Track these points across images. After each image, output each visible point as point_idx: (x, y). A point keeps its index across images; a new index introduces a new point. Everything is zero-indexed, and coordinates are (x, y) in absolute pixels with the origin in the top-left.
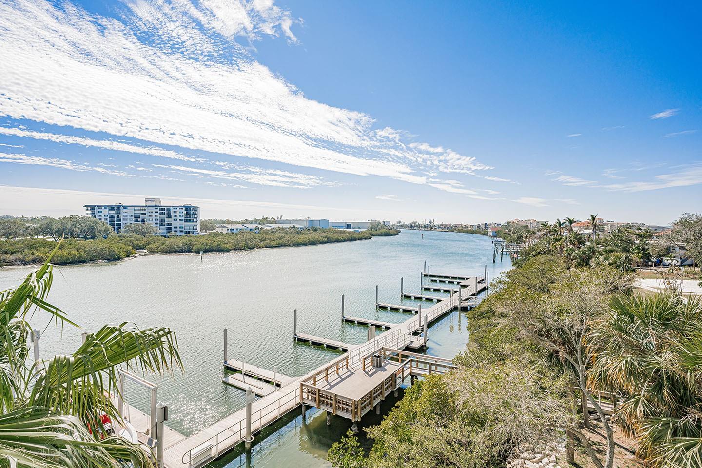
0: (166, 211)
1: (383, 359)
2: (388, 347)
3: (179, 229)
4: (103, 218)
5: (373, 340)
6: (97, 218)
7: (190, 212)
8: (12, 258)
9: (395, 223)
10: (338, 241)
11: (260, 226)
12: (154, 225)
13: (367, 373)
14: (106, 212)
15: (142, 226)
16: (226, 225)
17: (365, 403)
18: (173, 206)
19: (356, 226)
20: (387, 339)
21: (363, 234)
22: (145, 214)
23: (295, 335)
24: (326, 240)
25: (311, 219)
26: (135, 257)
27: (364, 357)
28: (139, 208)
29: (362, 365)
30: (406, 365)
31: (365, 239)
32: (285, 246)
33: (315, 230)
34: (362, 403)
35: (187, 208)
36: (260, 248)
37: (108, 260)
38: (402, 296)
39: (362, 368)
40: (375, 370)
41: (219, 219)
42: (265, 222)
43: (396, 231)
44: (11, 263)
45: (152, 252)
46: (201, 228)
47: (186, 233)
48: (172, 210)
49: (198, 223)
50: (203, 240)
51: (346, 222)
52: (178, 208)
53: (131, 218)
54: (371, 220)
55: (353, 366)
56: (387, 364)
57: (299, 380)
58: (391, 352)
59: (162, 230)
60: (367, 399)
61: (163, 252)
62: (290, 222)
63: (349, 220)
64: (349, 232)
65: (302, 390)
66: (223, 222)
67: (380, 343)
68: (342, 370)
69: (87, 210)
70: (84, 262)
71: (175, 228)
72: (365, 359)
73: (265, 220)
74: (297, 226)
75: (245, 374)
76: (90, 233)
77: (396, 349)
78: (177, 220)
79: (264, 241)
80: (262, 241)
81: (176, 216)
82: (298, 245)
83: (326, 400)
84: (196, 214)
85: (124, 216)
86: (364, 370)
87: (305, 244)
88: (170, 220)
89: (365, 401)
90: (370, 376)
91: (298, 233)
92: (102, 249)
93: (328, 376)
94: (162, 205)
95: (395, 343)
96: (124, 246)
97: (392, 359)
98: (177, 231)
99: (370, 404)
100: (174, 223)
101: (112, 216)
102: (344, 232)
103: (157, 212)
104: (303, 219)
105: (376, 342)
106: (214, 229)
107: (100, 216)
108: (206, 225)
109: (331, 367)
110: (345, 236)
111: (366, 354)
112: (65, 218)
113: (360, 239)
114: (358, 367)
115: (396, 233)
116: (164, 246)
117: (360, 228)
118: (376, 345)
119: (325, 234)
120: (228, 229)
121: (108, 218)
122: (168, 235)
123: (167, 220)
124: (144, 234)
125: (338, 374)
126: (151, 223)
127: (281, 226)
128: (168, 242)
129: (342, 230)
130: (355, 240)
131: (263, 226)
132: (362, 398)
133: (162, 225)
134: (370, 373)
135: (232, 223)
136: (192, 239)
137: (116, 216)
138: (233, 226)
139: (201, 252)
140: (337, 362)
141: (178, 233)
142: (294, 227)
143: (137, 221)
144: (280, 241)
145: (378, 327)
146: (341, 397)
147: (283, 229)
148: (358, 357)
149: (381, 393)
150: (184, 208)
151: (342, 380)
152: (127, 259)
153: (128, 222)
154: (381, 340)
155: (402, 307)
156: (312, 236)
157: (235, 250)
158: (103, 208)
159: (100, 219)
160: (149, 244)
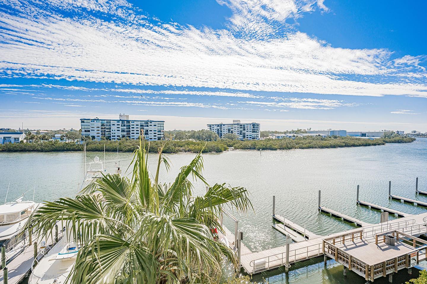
0: (243, 127)
1: (396, 240)
2: (401, 232)
3: (249, 136)
4: (215, 131)
5: (386, 223)
6: (212, 131)
7: (255, 126)
8: (181, 149)
9: (410, 132)
10: (354, 146)
11: (296, 135)
12: (237, 134)
13: (380, 247)
14: (216, 127)
15: (231, 135)
16: (275, 134)
17: (378, 270)
18: (246, 124)
19: (370, 135)
20: (400, 225)
21: (377, 141)
22: (233, 128)
23: (319, 207)
24: (344, 144)
25: (333, 130)
26: (228, 151)
27: (377, 234)
28: (230, 125)
29: (375, 240)
30: (422, 251)
31: (379, 145)
32: (313, 148)
33: (335, 137)
34: (375, 269)
35: (254, 125)
36: (295, 148)
37: (216, 152)
38: (417, 193)
39: (375, 242)
40: (387, 247)
41: (271, 131)
42: (299, 132)
43: (411, 139)
44: (181, 151)
45: (236, 148)
46: (260, 136)
47: (253, 138)
48: (246, 126)
49: (259, 133)
50: (262, 143)
51: (361, 132)
52: (249, 125)
53: (226, 130)
54: (385, 130)
55: (366, 239)
56: (400, 245)
57: (322, 238)
58: (404, 236)
59: (241, 137)
60: (380, 267)
61: (241, 149)
62: (317, 132)
63: (364, 131)
64: (364, 140)
65: (324, 245)
66: (273, 132)
67: (392, 226)
68: (357, 239)
69: (208, 127)
70: (207, 152)
71: (247, 136)
72: (378, 236)
73: (299, 131)
74: (321, 135)
75: (285, 225)
76: (209, 138)
77: (410, 235)
78: (248, 131)
79: (298, 144)
80: (297, 144)
81: (247, 129)
82: (322, 147)
83: (343, 257)
84: (258, 128)
85: (224, 129)
86: (377, 244)
87: (327, 147)
88: (245, 131)
89: (378, 268)
90: (384, 250)
91: (322, 139)
92: (214, 146)
93: (345, 241)
94: (241, 123)
95: (409, 230)
96: (223, 145)
97: (404, 241)
98: (248, 138)
99: (382, 271)
100: (247, 133)
101: (218, 130)
102: (359, 139)
103: (238, 127)
104: (326, 130)
105: (389, 225)
106: (268, 137)
107: (213, 130)
108: (264, 135)
109: (347, 235)
110: (360, 142)
111: (379, 232)
112: (200, 131)
113: (375, 145)
114: (371, 241)
115: (410, 140)
116: (242, 145)
117: (374, 137)
118: (389, 227)
119: (343, 141)
120: (276, 137)
121: (216, 130)
122: (244, 139)
123: (243, 131)
124: (232, 139)
125: (353, 241)
126: (236, 133)
127: (310, 135)
128: (244, 143)
129: (358, 137)
130: (369, 145)
131: (298, 135)
132: (375, 265)
133: (241, 134)
134: (383, 248)
135: (278, 133)
136: (256, 142)
137: (220, 129)
138: (279, 135)
139: (261, 150)
140: (353, 233)
141: (249, 138)
142: (319, 135)
143: (229, 132)
144: (309, 145)
145: (391, 214)
146: (356, 259)
147: (311, 136)
148: (371, 233)
149: (394, 266)
150: (252, 125)
151: (357, 247)
152: (224, 151)
153: (225, 133)
154: (393, 224)
155: (416, 201)
156: (333, 142)
157: (280, 149)
158: (215, 125)
159: (213, 131)
160: (234, 144)
